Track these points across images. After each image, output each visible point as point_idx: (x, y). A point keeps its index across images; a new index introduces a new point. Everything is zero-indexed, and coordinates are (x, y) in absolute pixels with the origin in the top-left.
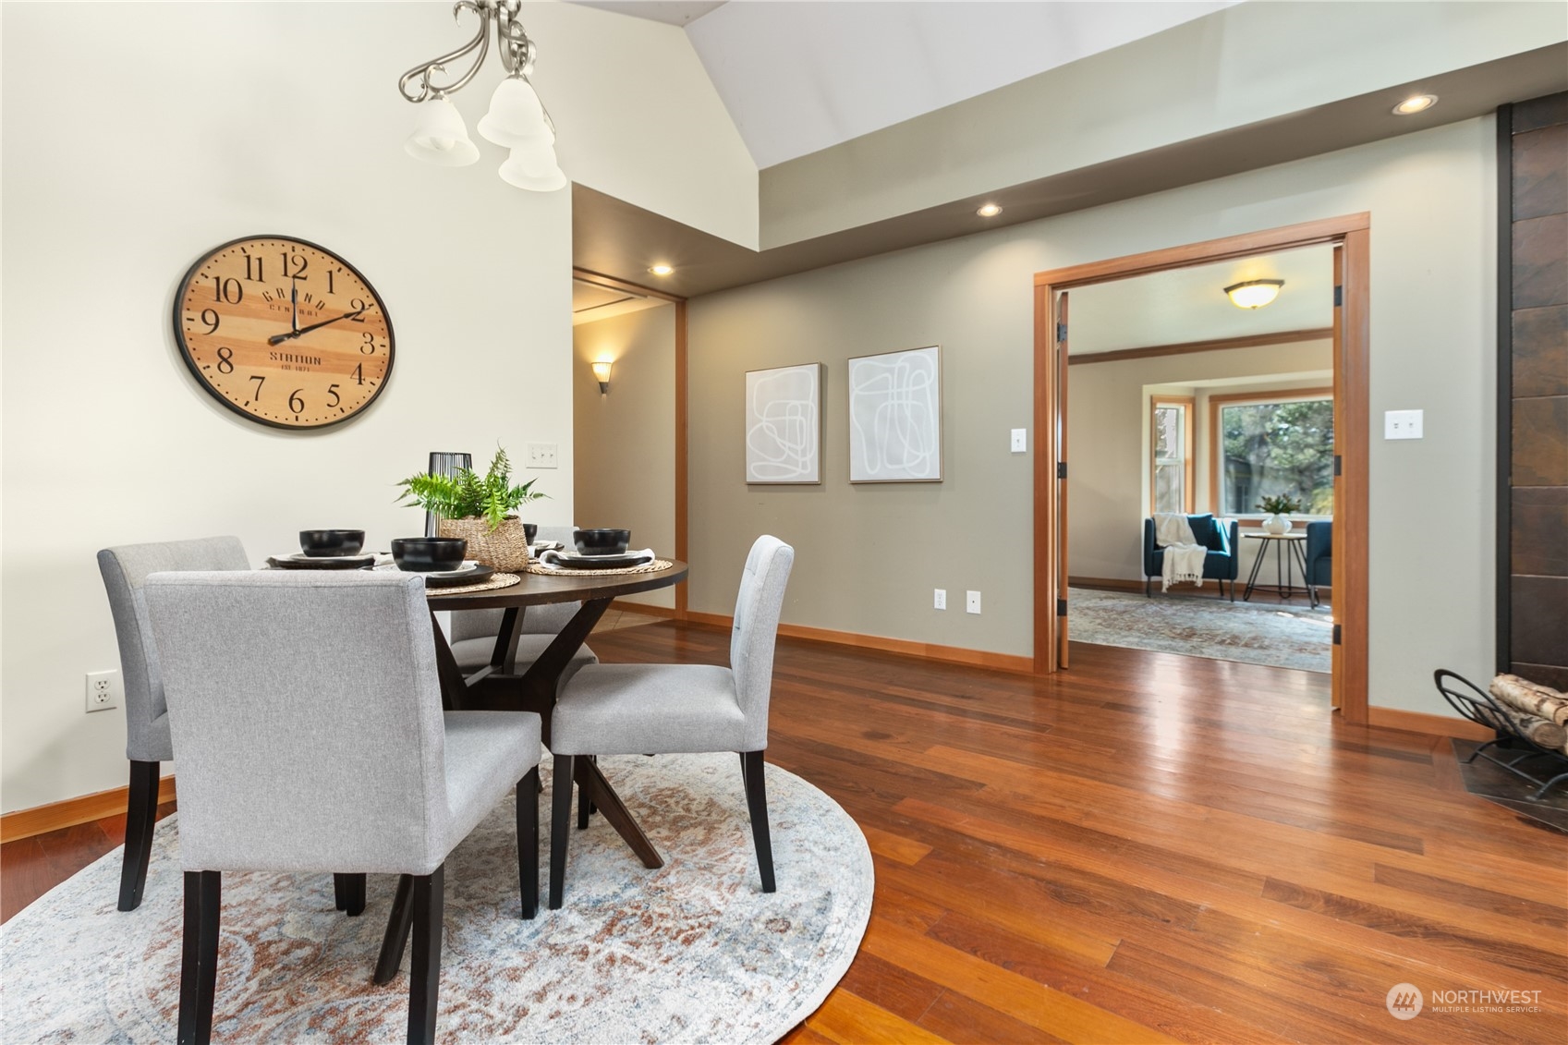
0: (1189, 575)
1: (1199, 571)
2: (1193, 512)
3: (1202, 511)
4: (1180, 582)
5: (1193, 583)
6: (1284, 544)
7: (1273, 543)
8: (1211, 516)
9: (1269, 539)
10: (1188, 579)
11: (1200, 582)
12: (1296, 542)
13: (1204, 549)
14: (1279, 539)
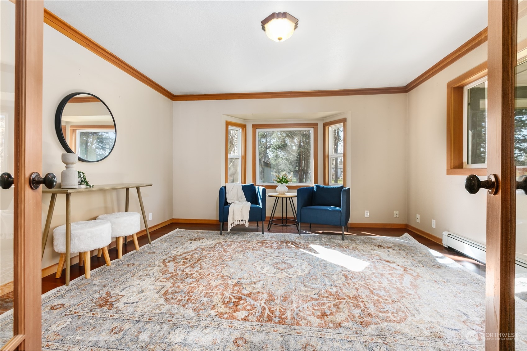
0: (242, 220)
1: (247, 218)
2: (245, 183)
3: (249, 182)
4: (237, 225)
5: (244, 225)
6: (285, 200)
7: (280, 199)
8: (253, 185)
9: (279, 197)
10: (241, 223)
11: (247, 224)
12: (291, 198)
13: (249, 204)
14: (282, 198)
